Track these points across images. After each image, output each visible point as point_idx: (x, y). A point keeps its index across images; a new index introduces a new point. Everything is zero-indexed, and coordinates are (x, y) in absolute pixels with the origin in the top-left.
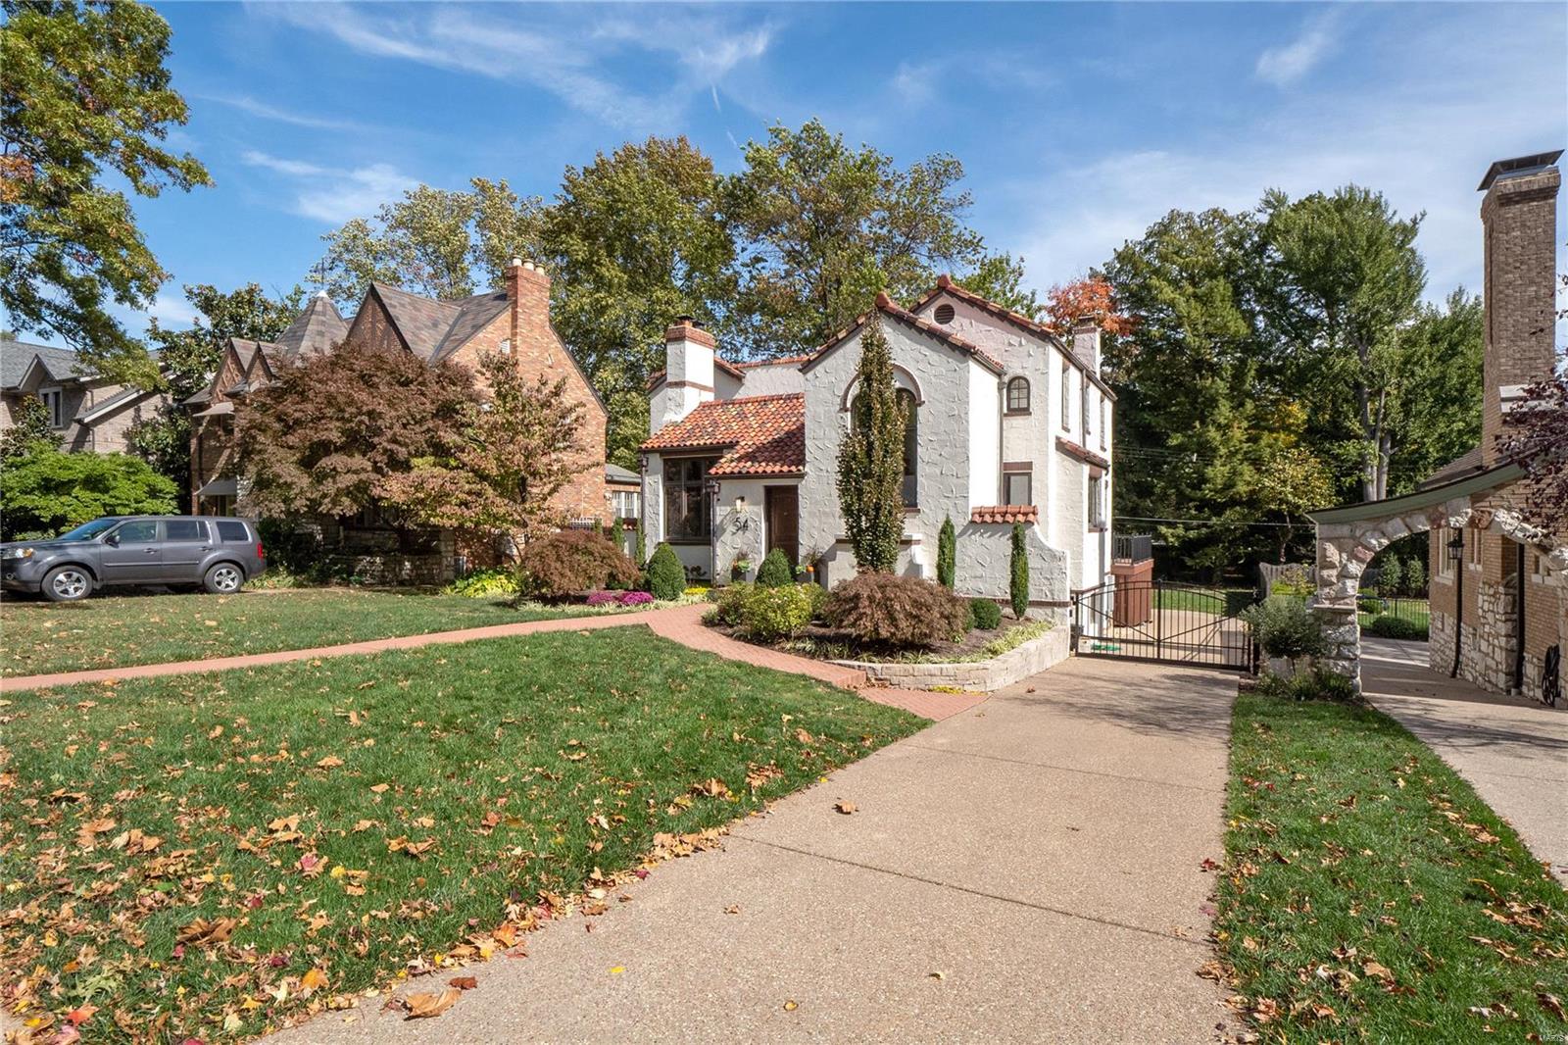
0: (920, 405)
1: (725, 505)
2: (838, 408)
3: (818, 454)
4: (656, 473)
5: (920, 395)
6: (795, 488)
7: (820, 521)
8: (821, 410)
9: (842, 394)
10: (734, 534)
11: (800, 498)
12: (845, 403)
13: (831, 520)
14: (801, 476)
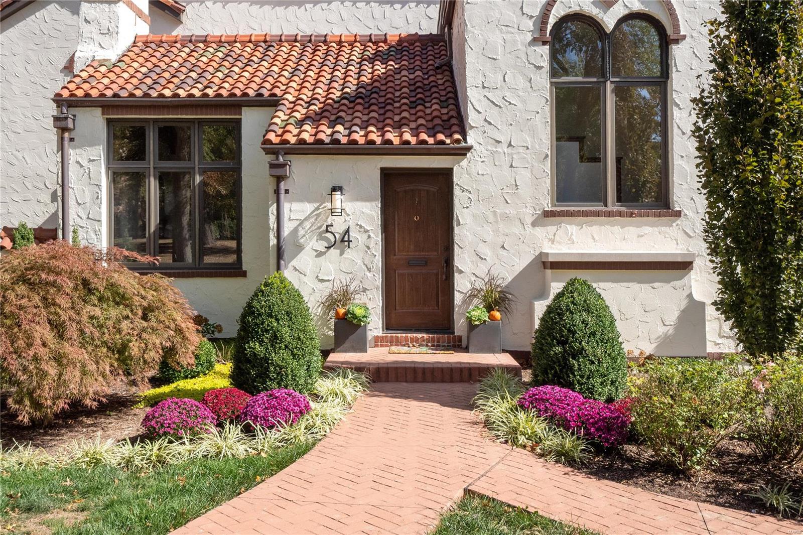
0: (677, 41)
1: (300, 200)
2: (529, 37)
3: (493, 114)
4: (91, 144)
5: (676, 26)
6: (447, 174)
7: (496, 231)
8: (496, 38)
9: (536, 12)
10: (320, 254)
11: (457, 191)
12: (542, 30)
13: (517, 230)
14: (463, 152)
